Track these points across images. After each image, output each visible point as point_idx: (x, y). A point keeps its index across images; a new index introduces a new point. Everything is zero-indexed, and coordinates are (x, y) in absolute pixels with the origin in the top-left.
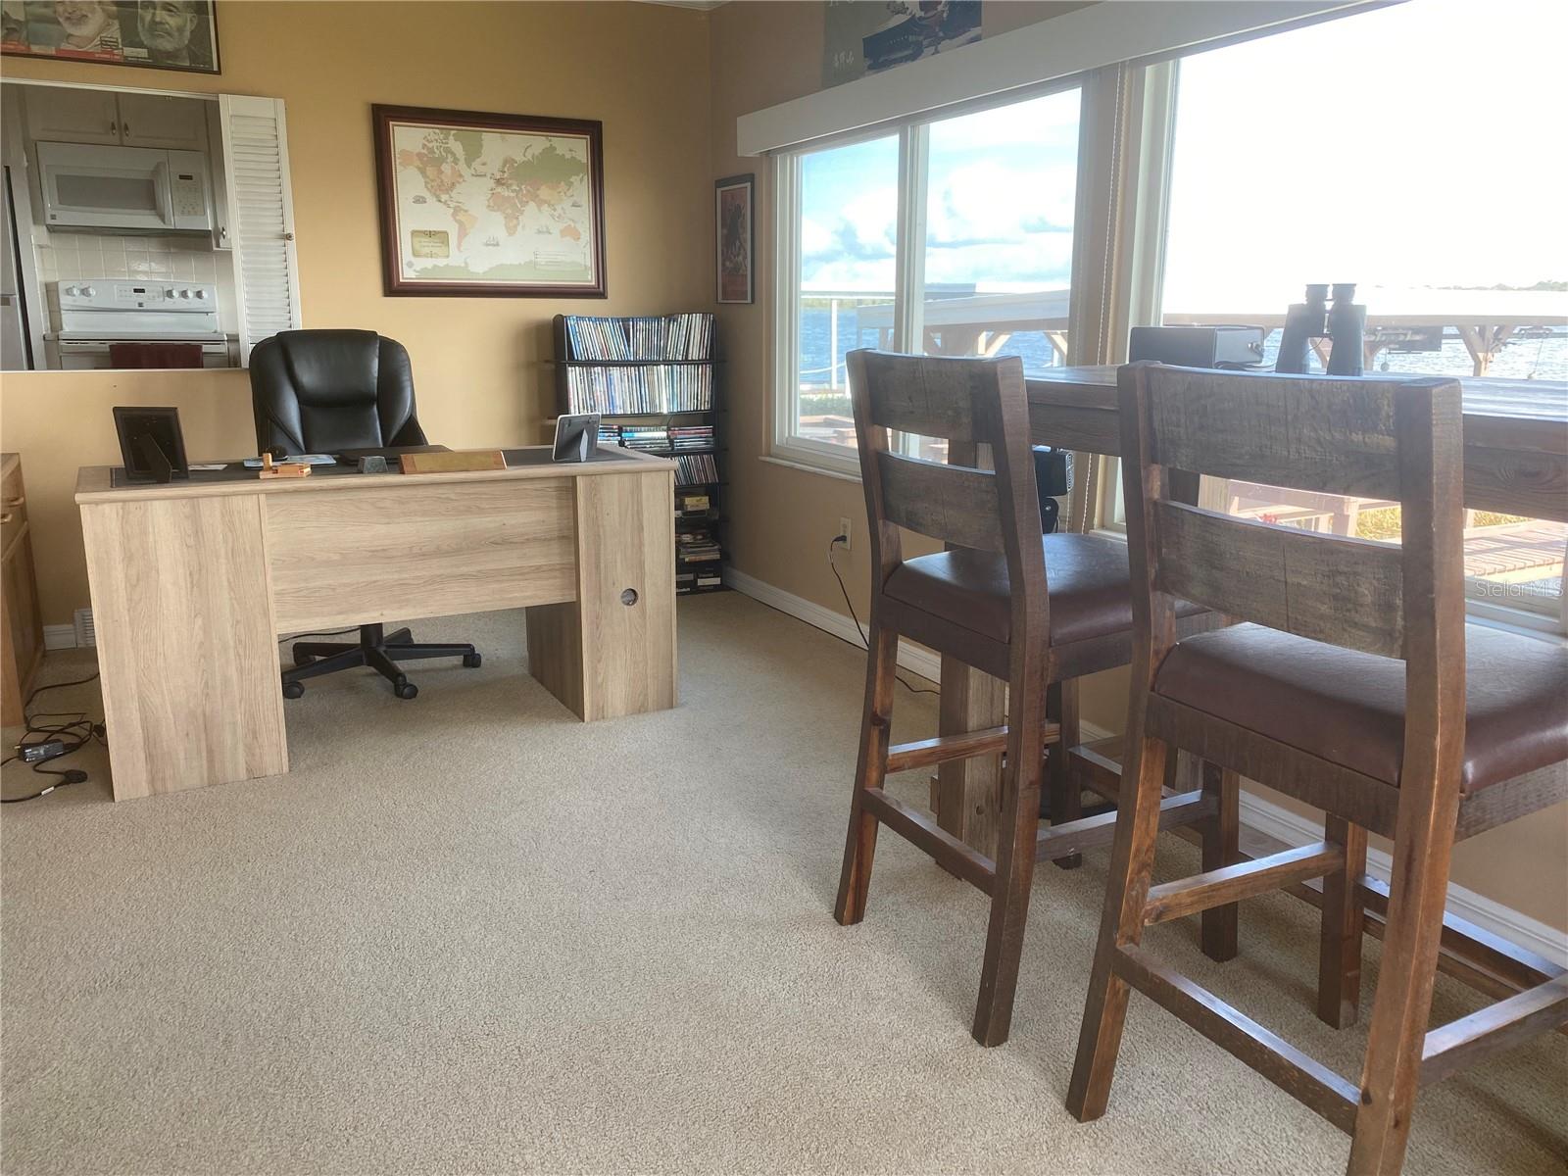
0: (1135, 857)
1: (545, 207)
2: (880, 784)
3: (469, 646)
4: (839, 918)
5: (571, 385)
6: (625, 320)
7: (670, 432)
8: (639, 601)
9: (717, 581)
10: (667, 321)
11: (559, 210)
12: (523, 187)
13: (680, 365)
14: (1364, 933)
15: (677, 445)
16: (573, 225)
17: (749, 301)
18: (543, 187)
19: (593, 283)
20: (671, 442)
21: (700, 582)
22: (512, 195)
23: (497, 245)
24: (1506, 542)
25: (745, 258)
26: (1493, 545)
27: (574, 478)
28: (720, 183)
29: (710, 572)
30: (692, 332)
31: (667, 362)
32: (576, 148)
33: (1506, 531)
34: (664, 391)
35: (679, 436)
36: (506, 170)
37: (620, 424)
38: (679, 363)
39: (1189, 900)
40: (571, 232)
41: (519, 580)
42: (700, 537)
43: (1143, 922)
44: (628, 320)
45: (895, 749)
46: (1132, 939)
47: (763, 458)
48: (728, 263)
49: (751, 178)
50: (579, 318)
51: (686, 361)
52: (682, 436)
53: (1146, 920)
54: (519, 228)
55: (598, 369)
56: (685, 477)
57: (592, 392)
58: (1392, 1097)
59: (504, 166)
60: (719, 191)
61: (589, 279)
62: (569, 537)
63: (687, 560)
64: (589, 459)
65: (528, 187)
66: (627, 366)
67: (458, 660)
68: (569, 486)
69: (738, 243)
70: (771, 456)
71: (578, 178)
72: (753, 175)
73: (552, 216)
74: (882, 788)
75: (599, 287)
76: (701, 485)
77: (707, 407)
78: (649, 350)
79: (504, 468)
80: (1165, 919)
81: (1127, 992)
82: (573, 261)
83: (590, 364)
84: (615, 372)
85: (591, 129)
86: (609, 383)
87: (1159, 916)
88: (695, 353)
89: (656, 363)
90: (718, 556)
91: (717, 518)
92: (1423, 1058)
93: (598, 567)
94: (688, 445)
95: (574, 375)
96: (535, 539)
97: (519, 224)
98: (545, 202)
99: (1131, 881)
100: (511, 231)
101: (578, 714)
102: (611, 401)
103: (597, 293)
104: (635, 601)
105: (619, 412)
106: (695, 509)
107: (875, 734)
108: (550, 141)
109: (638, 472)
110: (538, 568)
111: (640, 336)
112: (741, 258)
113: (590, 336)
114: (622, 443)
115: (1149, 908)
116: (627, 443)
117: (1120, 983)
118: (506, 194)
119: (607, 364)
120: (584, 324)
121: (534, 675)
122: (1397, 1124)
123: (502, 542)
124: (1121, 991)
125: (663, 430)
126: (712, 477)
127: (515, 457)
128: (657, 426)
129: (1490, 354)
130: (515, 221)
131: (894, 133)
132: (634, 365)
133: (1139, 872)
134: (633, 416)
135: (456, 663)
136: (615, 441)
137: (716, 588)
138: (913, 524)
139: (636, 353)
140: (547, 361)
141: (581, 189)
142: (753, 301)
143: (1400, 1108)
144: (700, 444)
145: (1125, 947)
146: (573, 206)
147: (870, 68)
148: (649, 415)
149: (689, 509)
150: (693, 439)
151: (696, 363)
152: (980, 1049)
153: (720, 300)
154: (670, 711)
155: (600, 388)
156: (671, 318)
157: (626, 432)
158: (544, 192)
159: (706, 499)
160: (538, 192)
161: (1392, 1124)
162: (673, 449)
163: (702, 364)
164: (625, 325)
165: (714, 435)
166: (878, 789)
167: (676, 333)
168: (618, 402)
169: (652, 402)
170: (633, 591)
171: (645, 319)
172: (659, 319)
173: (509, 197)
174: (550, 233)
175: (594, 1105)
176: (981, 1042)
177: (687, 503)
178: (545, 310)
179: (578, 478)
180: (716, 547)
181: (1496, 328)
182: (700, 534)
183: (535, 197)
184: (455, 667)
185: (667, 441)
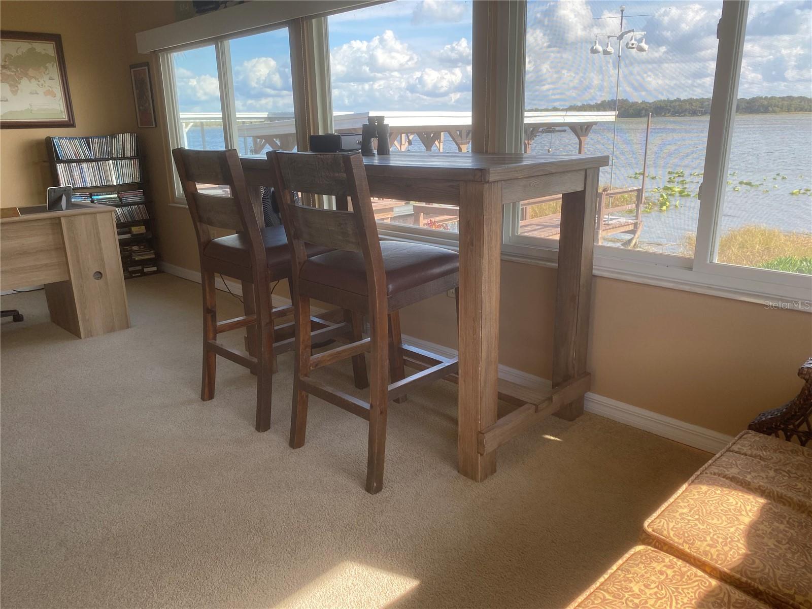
0: (303, 343)
1: (33, 80)
2: (215, 338)
3: (15, 311)
4: (203, 399)
5: (59, 173)
6: (87, 139)
7: (119, 195)
8: (103, 277)
9: (155, 269)
10: (111, 138)
11: (42, 82)
12: (18, 69)
13: (121, 160)
14: (405, 366)
15: (124, 201)
16: (51, 89)
17: (154, 126)
18: (30, 69)
19: (67, 120)
20: (121, 200)
21: (146, 270)
22: (12, 73)
23: (7, 100)
24: (541, 225)
25: (149, 104)
26: (537, 227)
27: (59, 218)
28: (132, 67)
29: (150, 264)
30: (126, 142)
31: (112, 159)
32: (48, 48)
33: (541, 220)
34: (113, 173)
35: (124, 196)
36: (7, 60)
37: (90, 192)
38: (120, 159)
39: (329, 358)
40: (49, 93)
41: (36, 272)
42: (142, 247)
43: (310, 368)
44: (88, 138)
45: (220, 323)
46: (306, 375)
47: (171, 205)
48: (141, 107)
49: (147, 64)
50: (60, 138)
51: (124, 158)
52: (126, 196)
53: (311, 367)
54: (19, 91)
55: (74, 164)
56: (131, 217)
57: (72, 177)
58: (378, 403)
59: (5, 58)
60: (132, 70)
61: (64, 117)
62: (61, 248)
63: (136, 259)
64: (67, 208)
65: (22, 70)
66: (91, 162)
67: (10, 318)
68: (57, 223)
69: (145, 97)
70: (175, 203)
71: (51, 65)
72: (148, 63)
73: (38, 84)
74: (216, 340)
75: (70, 121)
76: (140, 220)
77: (139, 180)
78: (102, 153)
79: (19, 216)
80: (319, 367)
81: (307, 396)
82: (54, 108)
83: (69, 161)
84: (84, 165)
85: (56, 39)
86: (82, 171)
87: (317, 365)
88: (128, 154)
89: (108, 160)
90: (153, 256)
91: (151, 237)
92: (389, 390)
93: (78, 262)
94: (130, 200)
95: (60, 168)
96: (41, 251)
97: (18, 89)
98: (33, 77)
99: (302, 352)
100: (15, 92)
101: (78, 336)
102: (84, 180)
103: (70, 124)
104: (101, 277)
105: (89, 185)
106: (137, 233)
107: (209, 317)
108: (32, 45)
109: (95, 213)
110: (46, 265)
111: (96, 146)
112: (147, 104)
113: (67, 147)
114: (92, 201)
115: (312, 362)
116: (95, 202)
117: (304, 393)
118: (9, 73)
119: (79, 161)
120: (63, 141)
121: (53, 321)
122: (381, 413)
123: (24, 253)
124: (304, 396)
125: (115, 194)
126: (146, 216)
127: (24, 211)
128: (111, 192)
129: (530, 141)
130: (16, 88)
131: (212, 44)
132: (95, 161)
133: (305, 348)
134: (97, 187)
135: (9, 320)
136: (89, 201)
137: (154, 272)
138: (210, 223)
139: (95, 155)
140: (44, 162)
141: (54, 70)
142: (156, 126)
143: (382, 407)
144: (137, 199)
145: (303, 379)
146: (50, 79)
147: (197, 12)
148: (105, 187)
149: (134, 233)
150: (133, 197)
151: (130, 158)
152: (259, 433)
153: (140, 126)
154: (127, 329)
155: (76, 174)
156: (113, 136)
157: (94, 196)
158: (31, 72)
159: (143, 227)
160: (28, 72)
161: (380, 412)
162: (122, 203)
163: (133, 159)
164: (87, 140)
165: (144, 195)
166: (214, 341)
167: (117, 145)
168: (88, 180)
169: (107, 179)
170: (100, 273)
171: (98, 137)
172: (106, 138)
173: (11, 75)
174: (38, 94)
175: (85, 480)
176: (259, 431)
177: (133, 230)
178: (41, 134)
179: (62, 218)
180: (152, 252)
181: (531, 129)
182: (142, 246)
183: (26, 75)
184: (9, 322)
185: (118, 199)
